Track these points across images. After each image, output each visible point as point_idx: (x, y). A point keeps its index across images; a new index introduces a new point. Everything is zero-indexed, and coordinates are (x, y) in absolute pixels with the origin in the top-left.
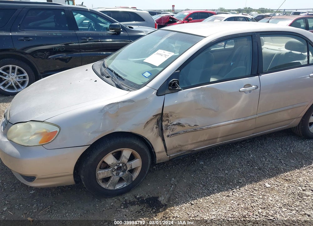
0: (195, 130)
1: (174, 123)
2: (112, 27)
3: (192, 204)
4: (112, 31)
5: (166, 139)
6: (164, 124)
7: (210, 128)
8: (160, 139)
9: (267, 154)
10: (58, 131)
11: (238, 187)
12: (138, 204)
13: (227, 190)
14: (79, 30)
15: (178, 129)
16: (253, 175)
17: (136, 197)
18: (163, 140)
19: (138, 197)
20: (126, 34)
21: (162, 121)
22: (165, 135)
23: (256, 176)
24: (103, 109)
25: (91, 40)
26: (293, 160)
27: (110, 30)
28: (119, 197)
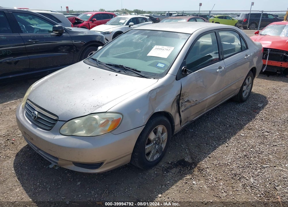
0: (196, 104)
1: (185, 101)
2: (55, 29)
3: (210, 157)
4: (56, 32)
5: (181, 114)
6: (181, 102)
7: (203, 101)
8: (178, 115)
9: (227, 116)
10: (121, 117)
11: (228, 140)
12: (174, 167)
13: (223, 143)
14: (23, 33)
15: (188, 104)
16: (230, 131)
17: (168, 163)
18: (180, 115)
19: (170, 162)
20: (68, 35)
21: (180, 100)
22: (181, 111)
23: (232, 131)
24: (148, 95)
25: (37, 42)
26: (243, 117)
27: (54, 32)
28: (157, 167)
